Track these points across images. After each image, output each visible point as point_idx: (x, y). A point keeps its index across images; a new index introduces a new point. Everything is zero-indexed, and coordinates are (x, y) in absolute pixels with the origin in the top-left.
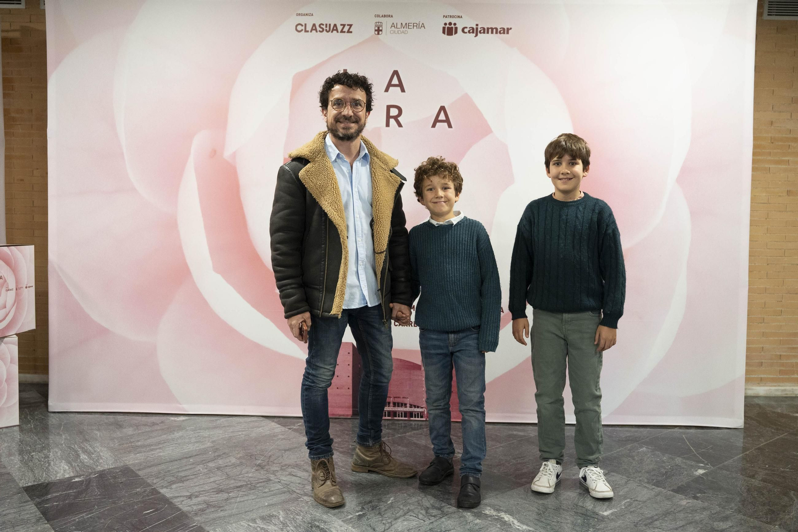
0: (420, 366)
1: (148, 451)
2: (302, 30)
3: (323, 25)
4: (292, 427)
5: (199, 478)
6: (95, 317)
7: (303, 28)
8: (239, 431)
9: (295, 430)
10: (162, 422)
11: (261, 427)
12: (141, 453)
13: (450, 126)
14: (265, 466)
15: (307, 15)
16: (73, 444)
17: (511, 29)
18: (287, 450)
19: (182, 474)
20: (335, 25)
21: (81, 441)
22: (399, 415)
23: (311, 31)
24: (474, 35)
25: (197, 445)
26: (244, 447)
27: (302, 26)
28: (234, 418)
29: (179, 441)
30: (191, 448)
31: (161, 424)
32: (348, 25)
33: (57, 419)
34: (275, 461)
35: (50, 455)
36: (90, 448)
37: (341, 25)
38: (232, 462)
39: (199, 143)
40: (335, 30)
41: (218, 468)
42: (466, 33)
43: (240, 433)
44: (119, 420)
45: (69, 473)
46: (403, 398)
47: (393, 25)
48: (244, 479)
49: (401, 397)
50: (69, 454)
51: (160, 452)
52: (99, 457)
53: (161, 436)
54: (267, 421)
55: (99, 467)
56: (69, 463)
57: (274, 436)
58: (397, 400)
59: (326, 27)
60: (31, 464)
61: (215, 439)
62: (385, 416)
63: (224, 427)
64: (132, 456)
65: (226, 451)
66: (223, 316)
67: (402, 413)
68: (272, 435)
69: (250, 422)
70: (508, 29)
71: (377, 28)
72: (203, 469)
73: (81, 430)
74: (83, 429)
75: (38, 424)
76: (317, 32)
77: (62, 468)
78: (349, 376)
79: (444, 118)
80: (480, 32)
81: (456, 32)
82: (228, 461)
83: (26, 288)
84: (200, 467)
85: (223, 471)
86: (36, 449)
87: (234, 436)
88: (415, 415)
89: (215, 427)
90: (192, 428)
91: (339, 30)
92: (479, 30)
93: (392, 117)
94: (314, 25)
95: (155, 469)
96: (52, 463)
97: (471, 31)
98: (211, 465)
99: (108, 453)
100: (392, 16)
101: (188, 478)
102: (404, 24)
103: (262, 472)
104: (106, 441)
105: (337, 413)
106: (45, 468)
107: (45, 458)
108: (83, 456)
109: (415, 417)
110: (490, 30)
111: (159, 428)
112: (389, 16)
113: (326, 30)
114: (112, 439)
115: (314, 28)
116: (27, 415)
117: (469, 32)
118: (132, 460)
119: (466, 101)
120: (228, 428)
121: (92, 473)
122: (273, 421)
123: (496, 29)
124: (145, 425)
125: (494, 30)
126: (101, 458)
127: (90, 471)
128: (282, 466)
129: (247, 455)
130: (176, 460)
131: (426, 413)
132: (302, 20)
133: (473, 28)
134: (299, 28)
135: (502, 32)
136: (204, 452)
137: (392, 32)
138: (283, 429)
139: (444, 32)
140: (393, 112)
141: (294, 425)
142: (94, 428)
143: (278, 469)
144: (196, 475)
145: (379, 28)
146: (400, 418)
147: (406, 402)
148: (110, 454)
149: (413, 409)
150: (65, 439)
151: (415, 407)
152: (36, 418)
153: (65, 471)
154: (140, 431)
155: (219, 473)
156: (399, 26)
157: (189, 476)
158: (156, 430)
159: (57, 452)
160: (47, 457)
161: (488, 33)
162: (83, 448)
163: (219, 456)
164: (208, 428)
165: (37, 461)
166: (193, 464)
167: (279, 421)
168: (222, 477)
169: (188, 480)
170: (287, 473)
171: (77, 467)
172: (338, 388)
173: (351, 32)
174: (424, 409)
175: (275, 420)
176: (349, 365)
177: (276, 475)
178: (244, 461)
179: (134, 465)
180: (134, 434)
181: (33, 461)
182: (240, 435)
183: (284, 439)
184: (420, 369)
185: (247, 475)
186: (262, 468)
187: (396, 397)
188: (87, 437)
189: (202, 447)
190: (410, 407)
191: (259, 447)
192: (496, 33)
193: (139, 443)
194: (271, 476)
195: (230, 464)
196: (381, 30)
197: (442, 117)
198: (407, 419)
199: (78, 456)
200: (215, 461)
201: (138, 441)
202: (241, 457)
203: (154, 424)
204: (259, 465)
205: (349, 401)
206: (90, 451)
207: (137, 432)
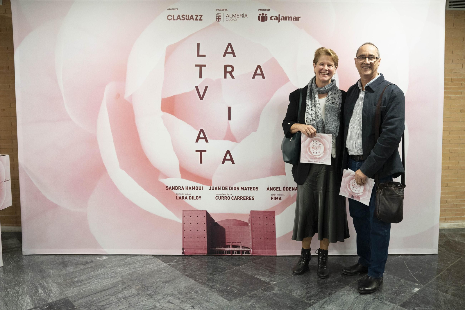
0: (248, 223)
1: (81, 286)
2: (171, 19)
3: (184, 15)
4: (171, 263)
5: (112, 307)
6: (49, 197)
7: (172, 18)
8: (138, 268)
9: (173, 266)
10: (92, 261)
11: (152, 264)
12: (77, 287)
13: (264, 77)
14: (153, 295)
15: (174, 9)
16: (35, 281)
17: (300, 17)
18: (167, 282)
19: (102, 304)
20: (192, 16)
21: (40, 278)
22: (235, 253)
23: (177, 20)
24: (278, 21)
25: (112, 279)
26: (141, 280)
27: (171, 16)
28: (136, 257)
29: (101, 276)
30: (108, 282)
31: (91, 263)
32: (200, 16)
33: (27, 261)
34: (160, 291)
35: (19, 290)
36: (45, 284)
37: (196, 15)
38: (133, 293)
39: (109, 90)
40: (192, 19)
41: (124, 298)
42: (273, 20)
43: (139, 269)
44: (65, 260)
45: (30, 306)
46: (238, 242)
47: (227, 16)
48: (140, 307)
49: (237, 242)
50: (32, 289)
51: (89, 286)
52: (51, 291)
53: (90, 272)
54: (156, 259)
55: (50, 300)
56: (31, 297)
57: (160, 271)
58: (234, 244)
59: (186, 17)
60: (6, 299)
61: (123, 274)
62: (227, 254)
63: (129, 264)
64: (71, 289)
65: (130, 284)
66: (127, 195)
67: (237, 252)
68: (158, 270)
69: (145, 260)
70: (299, 18)
71: (217, 17)
72: (115, 299)
73: (41, 270)
74: (43, 269)
75: (15, 265)
76: (180, 20)
77: (26, 302)
78: (204, 231)
79: (260, 73)
80: (281, 20)
81: (267, 20)
82: (130, 292)
83: (5, 181)
84: (113, 298)
85: (127, 300)
86: (11, 286)
87: (135, 272)
88: (245, 252)
89: (124, 265)
90: (109, 265)
91: (194, 19)
92: (281, 18)
93: (228, 72)
94: (179, 16)
95: (85, 300)
96: (20, 297)
97: (276, 19)
98: (120, 295)
99: (56, 287)
100: (227, 10)
101: (105, 307)
102: (234, 15)
103: (151, 301)
104: (56, 278)
105: (198, 252)
106: (15, 302)
107: (16, 293)
108: (41, 291)
109: (245, 254)
110: (287, 18)
111: (89, 267)
112: (225, 10)
113: (186, 19)
114: (60, 276)
115: (179, 18)
116: (9, 258)
117: (275, 19)
118: (71, 293)
119: (273, 62)
120: (131, 265)
121: (44, 305)
122: (159, 259)
123: (291, 17)
124: (81, 264)
125: (290, 18)
126: (52, 292)
127: (44, 303)
128: (164, 295)
129: (142, 287)
130: (98, 292)
131: (252, 251)
132: (172, 13)
133: (277, 17)
134: (170, 18)
135: (295, 19)
136: (116, 285)
137: (227, 20)
138: (165, 265)
139: (259, 20)
140: (229, 69)
141: (172, 262)
142: (49, 267)
143: (161, 297)
144: (110, 304)
145: (219, 17)
146: (236, 255)
147: (239, 245)
148: (57, 288)
149: (244, 249)
150: (31, 277)
151: (245, 248)
152: (15, 260)
153: (27, 304)
154: (77, 269)
155: (124, 302)
156: (231, 16)
157: (106, 305)
158: (88, 268)
159: (24, 288)
160: (18, 292)
161: (286, 20)
162: (41, 284)
163: (125, 288)
164: (120, 266)
165: (10, 296)
166: (109, 295)
167: (163, 258)
168: (126, 305)
169: (105, 308)
170: (167, 301)
171: (35, 300)
172: (198, 238)
173: (202, 20)
174: (250, 249)
175: (161, 258)
176: (204, 224)
177: (160, 303)
178: (140, 292)
179: (72, 297)
180: (74, 272)
181: (8, 296)
182: (138, 271)
183: (165, 273)
184: (248, 225)
185: (142, 303)
186: (152, 297)
187: (234, 242)
188: (44, 274)
189: (115, 281)
190: (242, 248)
191: (150, 280)
192: (291, 20)
193: (76, 279)
194: (157, 303)
195: (131, 294)
196: (220, 19)
197: (259, 72)
198: (240, 255)
199: (37, 290)
200: (123, 292)
201: (76, 277)
202: (139, 288)
203: (87, 263)
204: (149, 295)
205: (205, 245)
206: (45, 286)
207: (75, 270)
